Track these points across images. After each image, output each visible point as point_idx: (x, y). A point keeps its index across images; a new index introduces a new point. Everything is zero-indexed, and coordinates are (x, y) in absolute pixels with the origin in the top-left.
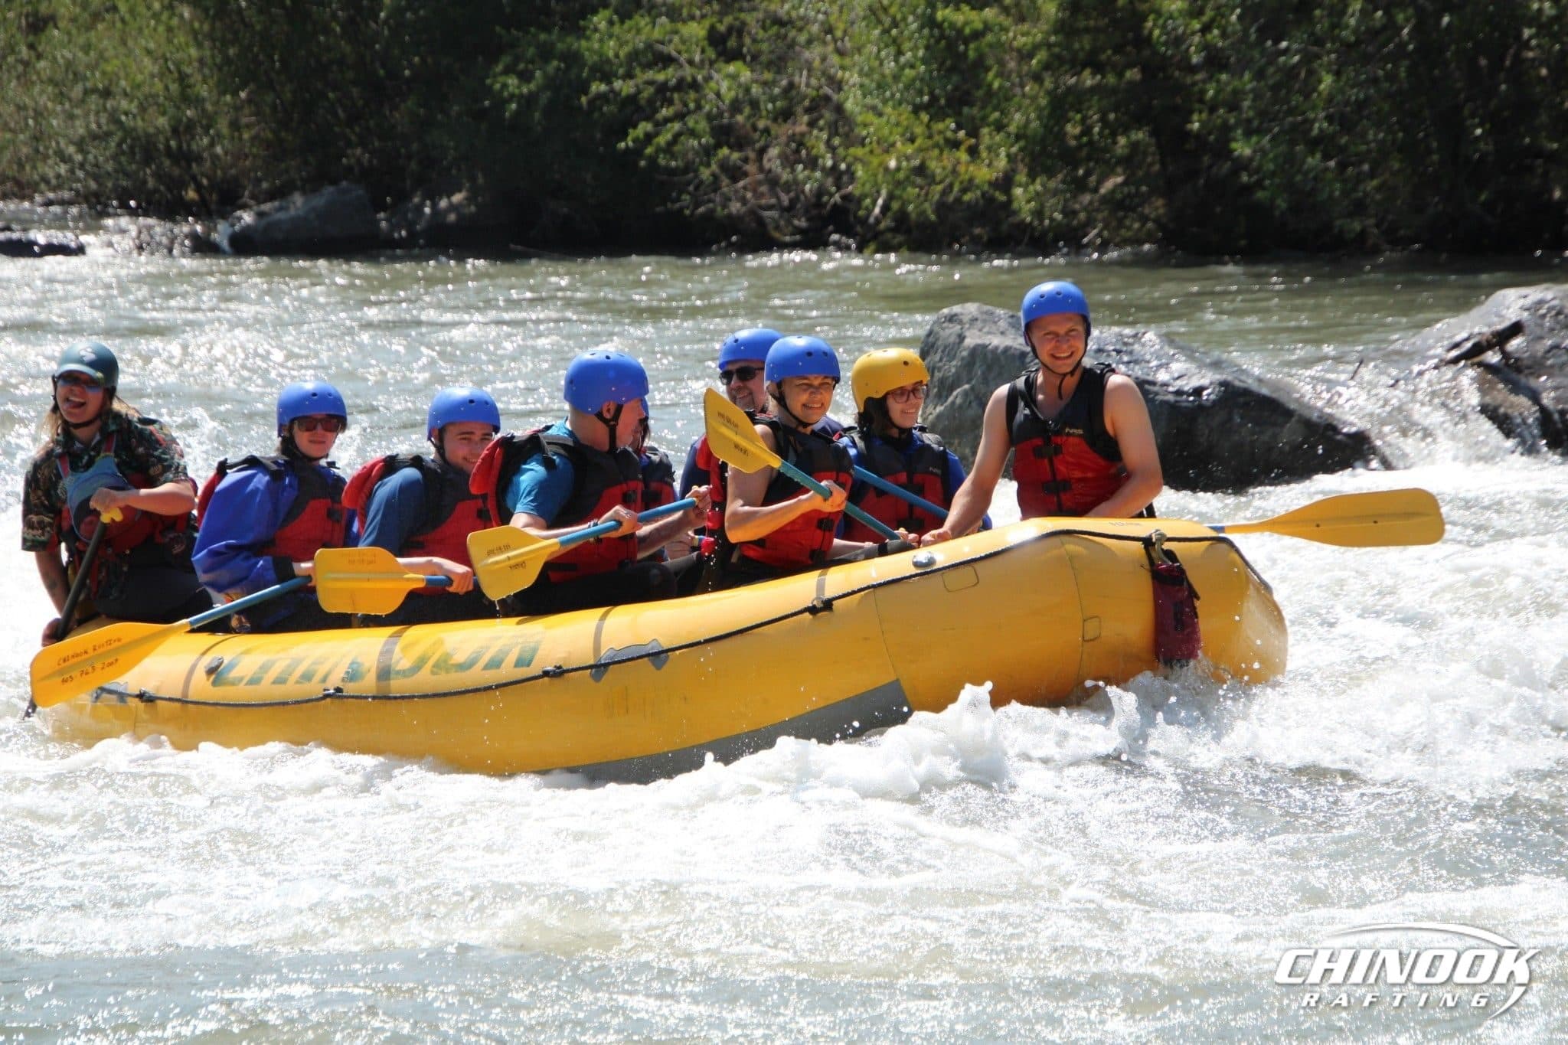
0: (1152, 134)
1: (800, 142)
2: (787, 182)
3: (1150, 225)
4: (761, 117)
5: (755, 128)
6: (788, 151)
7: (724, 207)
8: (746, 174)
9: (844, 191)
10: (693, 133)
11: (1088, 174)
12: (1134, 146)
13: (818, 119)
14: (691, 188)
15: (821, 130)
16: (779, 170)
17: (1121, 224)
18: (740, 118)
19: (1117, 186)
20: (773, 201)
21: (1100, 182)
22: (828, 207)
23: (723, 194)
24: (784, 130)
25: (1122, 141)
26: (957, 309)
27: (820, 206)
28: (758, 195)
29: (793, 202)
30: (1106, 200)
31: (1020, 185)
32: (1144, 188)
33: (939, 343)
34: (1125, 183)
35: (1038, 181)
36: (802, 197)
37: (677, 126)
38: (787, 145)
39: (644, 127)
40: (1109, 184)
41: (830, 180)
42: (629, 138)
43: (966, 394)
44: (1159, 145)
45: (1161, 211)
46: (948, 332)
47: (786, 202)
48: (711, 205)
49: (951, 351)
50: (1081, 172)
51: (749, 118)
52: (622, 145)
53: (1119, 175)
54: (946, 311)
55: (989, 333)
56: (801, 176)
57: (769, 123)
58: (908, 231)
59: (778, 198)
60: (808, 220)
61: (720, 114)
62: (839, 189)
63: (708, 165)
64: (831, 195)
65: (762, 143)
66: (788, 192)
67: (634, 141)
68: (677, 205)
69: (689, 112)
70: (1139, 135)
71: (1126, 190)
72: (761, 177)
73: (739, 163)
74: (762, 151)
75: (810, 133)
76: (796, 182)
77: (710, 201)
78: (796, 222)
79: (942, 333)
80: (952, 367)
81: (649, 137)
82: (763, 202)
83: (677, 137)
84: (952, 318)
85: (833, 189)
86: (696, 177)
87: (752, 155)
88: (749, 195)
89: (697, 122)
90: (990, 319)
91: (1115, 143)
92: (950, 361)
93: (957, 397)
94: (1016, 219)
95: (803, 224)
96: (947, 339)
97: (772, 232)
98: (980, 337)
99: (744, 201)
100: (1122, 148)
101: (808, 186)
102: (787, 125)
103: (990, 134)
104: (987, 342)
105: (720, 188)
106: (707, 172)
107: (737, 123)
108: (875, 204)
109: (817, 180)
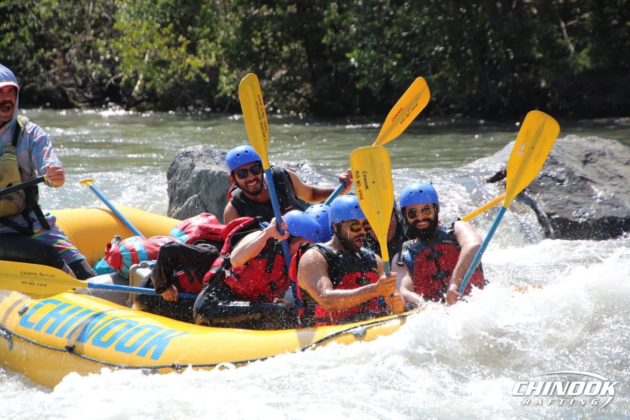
0: (303, 45)
1: (88, 47)
2: (81, 71)
3: (302, 99)
4: (64, 30)
5: (61, 37)
6: (82, 51)
7: (42, 85)
8: (56, 65)
9: (116, 77)
10: (22, 39)
12: (293, 52)
13: (100, 33)
14: (21, 73)
15: (102, 39)
16: (76, 63)
17: (285, 98)
18: (51, 31)
19: (282, 76)
20: (72, 81)
21: (272, 74)
22: (107, 86)
23: (41, 77)
24: (79, 38)
25: (286, 49)
26: (190, 149)
27: (101, 85)
28: (63, 78)
29: (85, 82)
30: (275, 84)
31: (224, 75)
32: (298, 78)
33: (179, 169)
34: (287, 74)
35: (235, 72)
36: (90, 80)
37: (13, 35)
38: (82, 47)
40: (277, 75)
41: (108, 69)
43: (195, 200)
44: (308, 52)
45: (309, 91)
47: (80, 81)
48: (34, 84)
49: (186, 174)
50: (261, 67)
51: (57, 31)
53: (283, 69)
54: (183, 150)
55: (210, 164)
56: (90, 67)
57: (70, 34)
58: (156, 100)
59: (76, 80)
60: (94, 94)
61: (39, 28)
62: (113, 75)
63: (32, 59)
64: (108, 78)
65: (65, 46)
66: (81, 76)
69: (20, 27)
70: (296, 45)
71: (288, 78)
72: (65, 67)
73: (51, 58)
74: (66, 51)
75: (95, 41)
76: (86, 70)
77: (33, 81)
78: (86, 95)
79: (180, 163)
80: (186, 184)
82: (66, 82)
83: (13, 41)
84: (186, 154)
85: (110, 75)
86: (24, 66)
87: (59, 53)
88: (57, 78)
89: (24, 33)
90: (210, 154)
91: (281, 50)
92: (186, 180)
93: (189, 202)
94: (221, 94)
95: (91, 96)
96: (183, 167)
97: (72, 100)
98: (204, 166)
99: (54, 81)
100: (285, 53)
101: (94, 73)
102: (80, 36)
103: (205, 43)
104: (208, 169)
105: (39, 73)
106: (31, 63)
107: (49, 33)
108: (135, 84)
109: (99, 69)
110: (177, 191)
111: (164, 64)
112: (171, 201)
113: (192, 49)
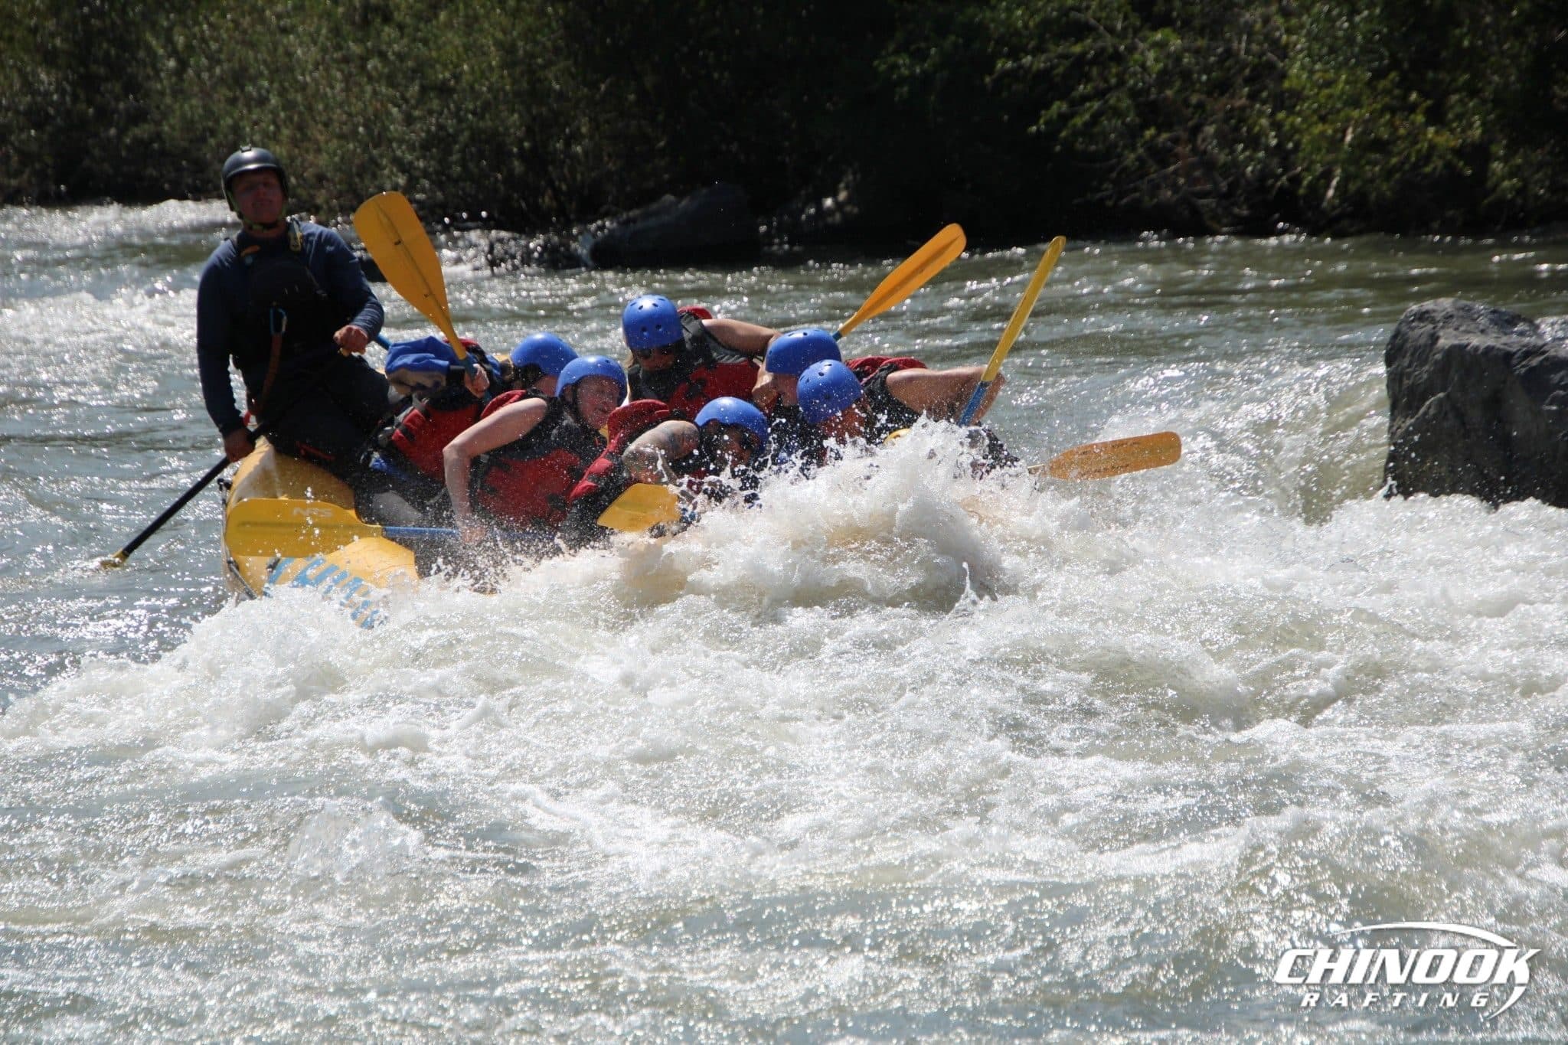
1: (1240, 117)
2: (1225, 164)
4: (1194, 91)
5: (1186, 103)
6: (1226, 128)
7: (1153, 196)
8: (1177, 157)
9: (1291, 173)
10: (1117, 112)
13: (1260, 92)
14: (1114, 176)
15: (1264, 103)
16: (1216, 151)
18: (1169, 93)
20: (1209, 187)
22: (1274, 192)
23: (1151, 181)
24: (1224, 104)
26: (1428, 305)
27: (1263, 189)
28: (1192, 181)
29: (1232, 186)
31: (1498, 159)
33: (1408, 345)
35: (1520, 153)
36: (1243, 182)
37: (1096, 105)
38: (1226, 120)
39: (1059, 107)
41: (1275, 161)
42: (1042, 121)
43: (1440, 404)
46: (1418, 332)
47: (1224, 186)
48: (1137, 195)
49: (1422, 354)
51: (1178, 93)
52: (1034, 128)
54: (1414, 307)
55: (1467, 332)
57: (1203, 97)
58: (1369, 214)
59: (1216, 184)
60: (1250, 208)
61: (1146, 91)
62: (1286, 169)
63: (1134, 149)
64: (1278, 177)
65: (1196, 120)
66: (1226, 176)
67: (1046, 123)
68: (1099, 195)
69: (1109, 89)
72: (1194, 159)
73: (1168, 144)
74: (1197, 129)
75: (1252, 107)
76: (1235, 163)
77: (1136, 190)
78: (1236, 210)
79: (1411, 333)
80: (1424, 372)
81: (1064, 118)
82: (1198, 188)
83: (1096, 118)
84: (1422, 316)
85: (1280, 171)
86: (1119, 163)
87: (1184, 135)
88: (1182, 181)
89: (1119, 100)
90: (1468, 314)
92: (1422, 365)
93: (1429, 407)
94: (1493, 197)
95: (1245, 212)
96: (1417, 340)
97: (1209, 223)
98: (1456, 337)
99: (1176, 189)
101: (1250, 169)
102: (1224, 99)
103: (1461, 100)
104: (1465, 342)
105: (1148, 174)
106: (1132, 156)
107: (1166, 99)
108: (1328, 187)
109: (1260, 161)
110: (1404, 387)
111: (1382, 146)
112: (1394, 407)
113: (1436, 116)
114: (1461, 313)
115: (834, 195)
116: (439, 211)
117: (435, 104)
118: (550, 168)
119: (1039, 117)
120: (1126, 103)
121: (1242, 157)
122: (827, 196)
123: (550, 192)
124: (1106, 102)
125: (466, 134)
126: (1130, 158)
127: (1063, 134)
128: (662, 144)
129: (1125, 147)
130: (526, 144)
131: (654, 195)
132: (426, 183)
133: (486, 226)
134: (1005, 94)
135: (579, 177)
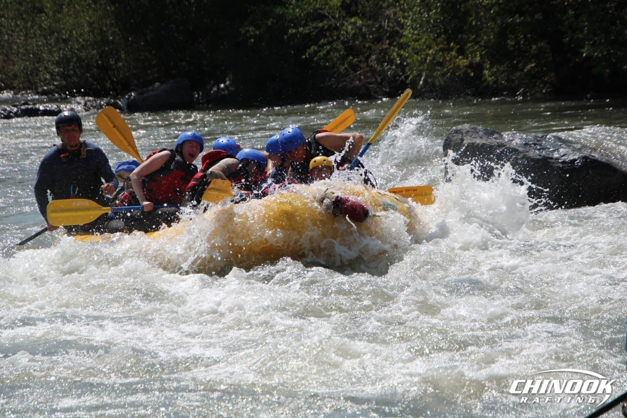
0: (548, 43)
1: (384, 52)
2: (380, 71)
3: (548, 85)
4: (367, 42)
5: (364, 47)
6: (380, 56)
7: (351, 83)
8: (361, 68)
9: (406, 75)
10: (337, 50)
11: (518, 63)
12: (540, 49)
13: (393, 42)
14: (336, 75)
15: (395, 46)
16: (376, 65)
18: (357, 42)
19: (532, 68)
20: (373, 80)
21: (524, 66)
22: (399, 82)
23: (350, 78)
24: (378, 47)
25: (534, 47)
26: (460, 127)
27: (395, 82)
28: (367, 78)
29: (382, 80)
30: (527, 74)
31: (487, 69)
32: (545, 69)
33: (452, 142)
34: (535, 67)
35: (495, 67)
36: (387, 78)
37: (328, 47)
38: (380, 54)
39: (314, 48)
40: (529, 67)
41: (400, 70)
42: (307, 54)
44: (551, 49)
45: (553, 79)
46: (456, 137)
47: (379, 79)
48: (345, 83)
49: (457, 146)
50: (515, 62)
51: (361, 43)
52: (304, 57)
53: (532, 63)
54: (454, 128)
55: (475, 138)
57: (371, 44)
59: (376, 79)
60: (390, 88)
61: (348, 42)
62: (404, 73)
63: (344, 65)
64: (400, 76)
65: (368, 53)
66: (380, 76)
67: (309, 54)
68: (330, 83)
69: (333, 41)
70: (542, 44)
71: (536, 69)
72: (368, 69)
73: (357, 63)
74: (368, 57)
75: (390, 48)
76: (383, 70)
77: (345, 81)
78: (384, 89)
79: (453, 139)
81: (316, 52)
82: (369, 80)
83: (328, 52)
84: (457, 132)
85: (401, 73)
86: (338, 71)
87: (363, 59)
88: (362, 77)
89: (337, 45)
90: (475, 131)
91: (531, 48)
92: (457, 151)
94: (485, 84)
95: (388, 90)
96: (455, 140)
98: (471, 140)
99: (360, 80)
100: (534, 50)
101: (389, 73)
102: (379, 45)
103: (472, 46)
104: (474, 142)
105: (349, 75)
106: (343, 68)
107: (356, 44)
108: (420, 80)
109: (393, 70)
111: (441, 64)
113: (461, 52)
114: (472, 130)
115: (224, 82)
116: (65, 89)
117: (62, 46)
118: (109, 72)
119: (306, 52)
120: (340, 46)
121: (386, 68)
122: (221, 84)
123: (109, 81)
124: (332, 46)
125: (75, 59)
126: (342, 68)
127: (315, 59)
128: (154, 62)
129: (340, 64)
130: (99, 62)
131: (151, 83)
132: (58, 78)
133: (84, 95)
134: (292, 43)
135: (121, 75)
